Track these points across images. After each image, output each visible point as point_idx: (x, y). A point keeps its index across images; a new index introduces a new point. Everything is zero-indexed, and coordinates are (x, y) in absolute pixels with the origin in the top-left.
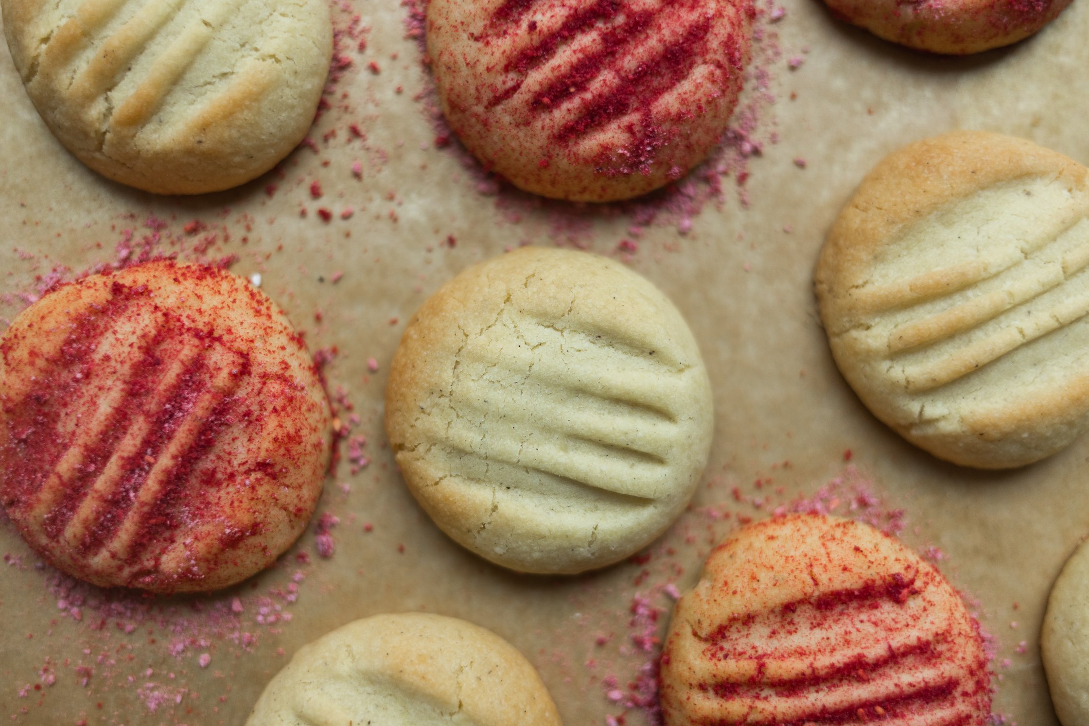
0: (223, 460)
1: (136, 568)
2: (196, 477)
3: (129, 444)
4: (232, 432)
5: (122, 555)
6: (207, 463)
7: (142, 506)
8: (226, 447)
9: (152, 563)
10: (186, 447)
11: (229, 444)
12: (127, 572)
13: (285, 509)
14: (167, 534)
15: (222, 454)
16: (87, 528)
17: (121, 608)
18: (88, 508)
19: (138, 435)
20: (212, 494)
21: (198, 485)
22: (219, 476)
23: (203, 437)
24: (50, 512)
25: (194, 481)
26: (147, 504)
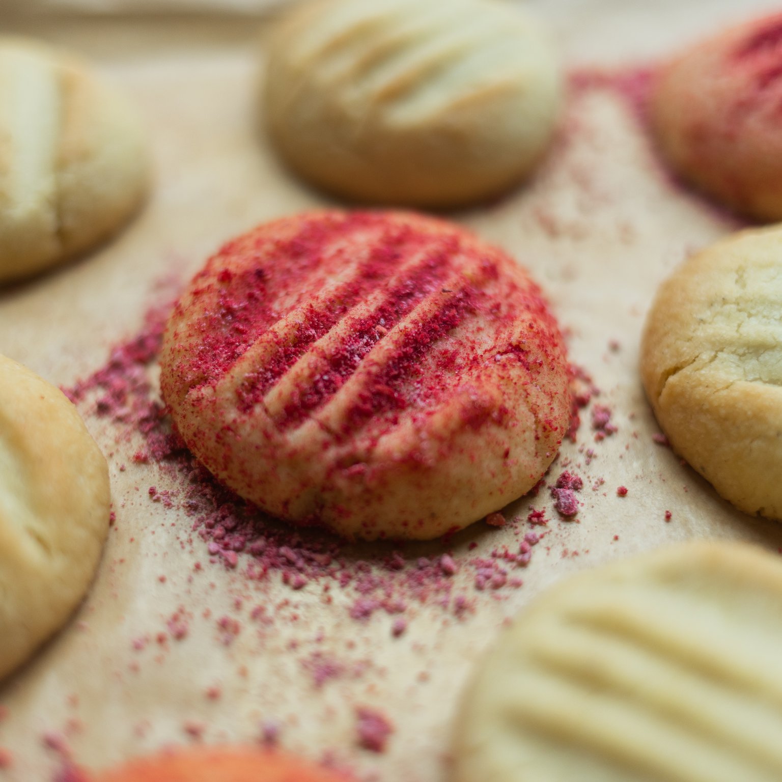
0: (465, 347)
1: (344, 450)
2: (434, 357)
3: (362, 310)
4: (478, 322)
5: (335, 425)
6: (447, 345)
7: (371, 365)
8: (469, 335)
9: (367, 443)
10: (430, 316)
11: (473, 332)
12: (332, 453)
13: (535, 413)
14: (390, 415)
15: (465, 341)
16: (297, 385)
17: (291, 554)
18: (304, 363)
19: (372, 303)
20: (449, 378)
21: (433, 367)
22: (459, 361)
23: (447, 313)
24: (253, 372)
25: (430, 361)
26: (376, 364)
